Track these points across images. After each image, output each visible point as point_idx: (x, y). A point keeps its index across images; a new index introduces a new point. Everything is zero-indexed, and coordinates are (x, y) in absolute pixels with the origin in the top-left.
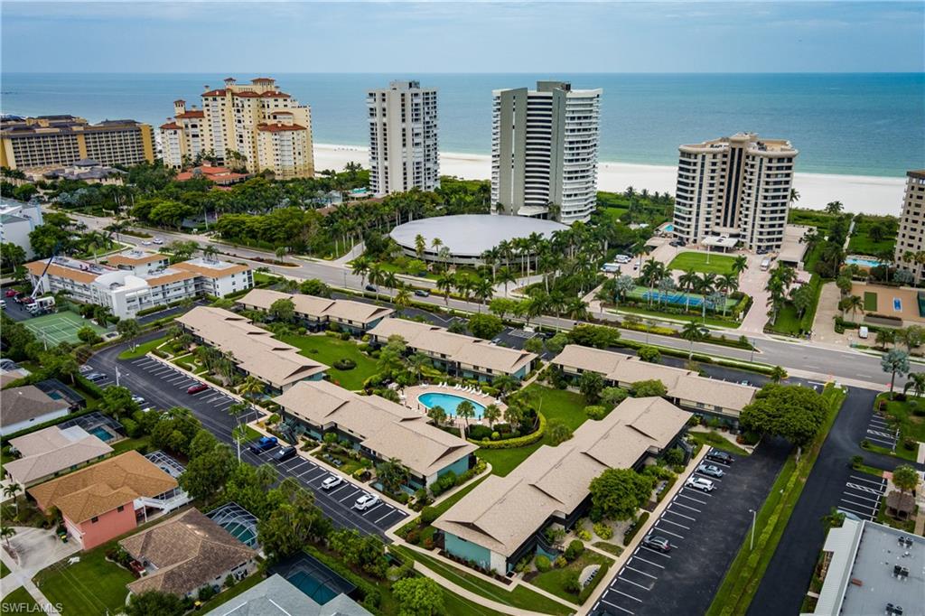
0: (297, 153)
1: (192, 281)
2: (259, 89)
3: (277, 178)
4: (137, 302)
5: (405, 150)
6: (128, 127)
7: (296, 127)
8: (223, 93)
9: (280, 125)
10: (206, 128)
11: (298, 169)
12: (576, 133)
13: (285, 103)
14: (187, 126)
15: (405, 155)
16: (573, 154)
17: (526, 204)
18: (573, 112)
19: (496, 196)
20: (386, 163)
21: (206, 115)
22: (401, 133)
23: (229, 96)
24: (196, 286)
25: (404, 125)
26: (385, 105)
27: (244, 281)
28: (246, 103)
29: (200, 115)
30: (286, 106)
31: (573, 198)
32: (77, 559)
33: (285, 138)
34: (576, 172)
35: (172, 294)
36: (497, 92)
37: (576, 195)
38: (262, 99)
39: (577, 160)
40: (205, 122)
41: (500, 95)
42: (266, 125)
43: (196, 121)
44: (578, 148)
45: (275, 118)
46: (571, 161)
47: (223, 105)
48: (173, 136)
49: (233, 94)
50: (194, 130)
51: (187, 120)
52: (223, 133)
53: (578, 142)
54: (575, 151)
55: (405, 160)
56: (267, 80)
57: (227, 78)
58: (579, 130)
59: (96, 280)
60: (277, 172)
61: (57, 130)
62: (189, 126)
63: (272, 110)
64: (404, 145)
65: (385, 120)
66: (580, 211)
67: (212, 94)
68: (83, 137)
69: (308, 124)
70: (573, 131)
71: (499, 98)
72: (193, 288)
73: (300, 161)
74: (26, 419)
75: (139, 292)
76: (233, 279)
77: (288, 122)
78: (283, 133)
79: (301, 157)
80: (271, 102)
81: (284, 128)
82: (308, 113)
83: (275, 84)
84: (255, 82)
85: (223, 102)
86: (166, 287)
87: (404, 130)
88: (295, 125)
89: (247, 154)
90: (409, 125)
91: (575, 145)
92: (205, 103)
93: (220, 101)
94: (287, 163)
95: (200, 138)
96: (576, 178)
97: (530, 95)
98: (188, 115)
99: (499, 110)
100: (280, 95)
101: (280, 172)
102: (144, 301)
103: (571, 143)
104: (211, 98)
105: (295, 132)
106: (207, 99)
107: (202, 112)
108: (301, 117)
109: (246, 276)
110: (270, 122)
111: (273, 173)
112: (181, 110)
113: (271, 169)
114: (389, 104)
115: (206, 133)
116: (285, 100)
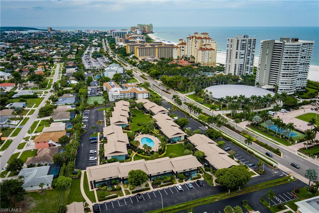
0: (209, 58)
1: (133, 93)
2: (202, 36)
3: (201, 66)
4: (116, 96)
5: (236, 59)
6: (171, 46)
7: (211, 49)
8: (193, 37)
9: (206, 48)
10: (186, 48)
11: (209, 63)
12: (288, 59)
13: (209, 41)
14: (181, 47)
15: (236, 61)
16: (286, 67)
17: (269, 84)
18: (288, 50)
19: (257, 80)
20: (230, 64)
21: (187, 44)
22: (235, 53)
23: (194, 38)
24: (134, 95)
25: (237, 51)
26: (232, 43)
27: (147, 96)
28: (198, 41)
29: (185, 44)
30: (209, 42)
31: (284, 84)
32: (33, 150)
33: (206, 53)
34: (287, 74)
35: (127, 96)
36: (262, 41)
37: (286, 83)
38: (203, 40)
39: (288, 69)
40: (186, 46)
41: (263, 42)
42: (202, 48)
43: (184, 46)
44: (289, 65)
45: (205, 46)
46: (284, 69)
47: (192, 41)
48: (176, 50)
49: (196, 38)
50: (183, 48)
51: (181, 45)
52: (191, 50)
53: (289, 62)
54: (287, 66)
55: (236, 63)
56: (206, 33)
57: (196, 32)
58: (290, 58)
59: (111, 89)
60: (201, 64)
61: (151, 46)
62: (182, 47)
63: (204, 43)
64: (236, 58)
65: (231, 49)
66: (287, 90)
67: (190, 37)
68: (157, 49)
69: (216, 48)
70: (286, 58)
71: (262, 43)
72: (133, 95)
73: (210, 61)
74: (59, 119)
75: (116, 94)
76: (143, 95)
77: (209, 47)
78: (206, 51)
79: (211, 59)
80: (205, 40)
81: (207, 49)
82: (216, 45)
83: (208, 35)
84: (202, 34)
85: (192, 40)
86: (125, 94)
87: (237, 53)
88: (211, 48)
89: (195, 57)
90: (239, 51)
91: (287, 64)
92: (187, 40)
93: (191, 40)
94: (205, 61)
95: (184, 51)
96: (287, 76)
97: (275, 42)
98: (183, 44)
99: (262, 48)
100: (208, 38)
101: (202, 64)
102: (118, 97)
103: (285, 62)
104: (189, 39)
105: (210, 51)
106: (188, 39)
107: (186, 43)
108: (213, 46)
109: (148, 94)
110: (203, 47)
111: (200, 64)
112: (181, 42)
113: (200, 62)
114: (233, 44)
115: (186, 50)
116: (209, 40)
